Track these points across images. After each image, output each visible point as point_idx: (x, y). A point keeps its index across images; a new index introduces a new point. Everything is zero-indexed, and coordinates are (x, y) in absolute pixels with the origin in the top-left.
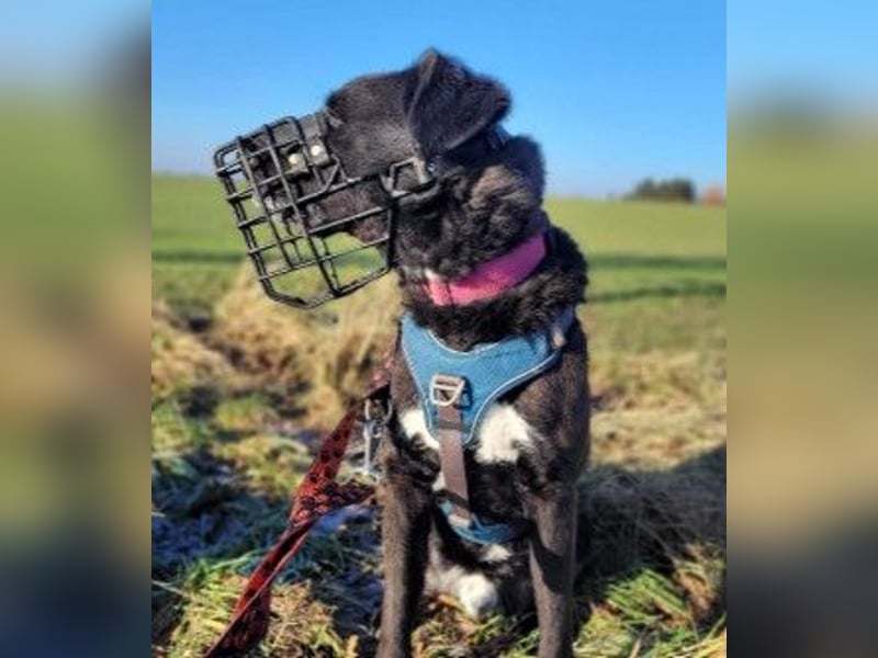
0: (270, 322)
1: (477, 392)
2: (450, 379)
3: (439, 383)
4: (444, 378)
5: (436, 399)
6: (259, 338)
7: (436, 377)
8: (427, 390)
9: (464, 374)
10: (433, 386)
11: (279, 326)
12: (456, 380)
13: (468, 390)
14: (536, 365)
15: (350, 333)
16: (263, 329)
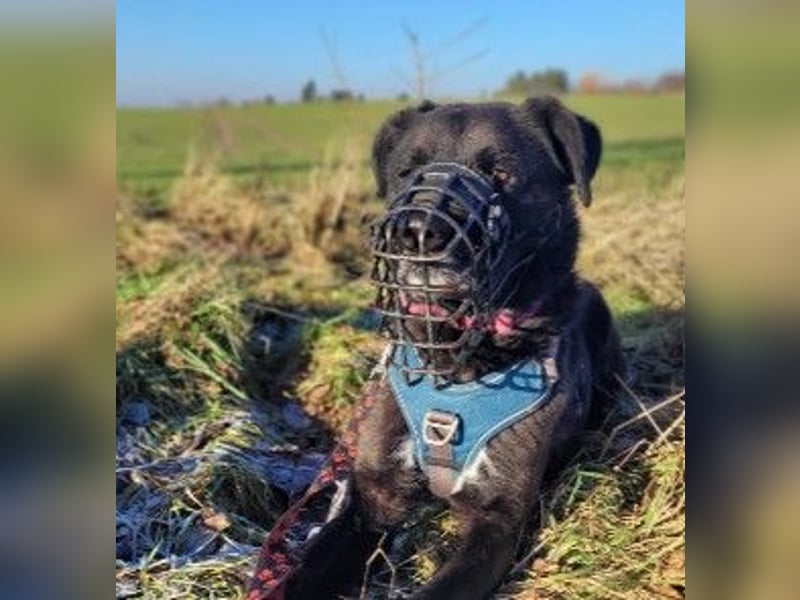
0: (226, 205)
1: (469, 431)
2: (444, 417)
3: (433, 421)
4: (437, 416)
5: (429, 438)
6: (219, 220)
7: (429, 415)
8: (419, 428)
9: (457, 411)
10: (426, 423)
11: (235, 207)
12: (450, 418)
13: (461, 427)
14: (530, 404)
15: (321, 196)
16: (221, 211)
